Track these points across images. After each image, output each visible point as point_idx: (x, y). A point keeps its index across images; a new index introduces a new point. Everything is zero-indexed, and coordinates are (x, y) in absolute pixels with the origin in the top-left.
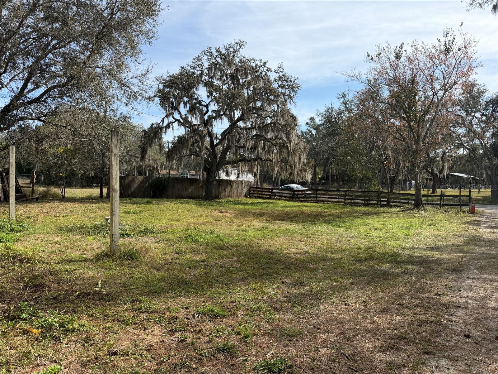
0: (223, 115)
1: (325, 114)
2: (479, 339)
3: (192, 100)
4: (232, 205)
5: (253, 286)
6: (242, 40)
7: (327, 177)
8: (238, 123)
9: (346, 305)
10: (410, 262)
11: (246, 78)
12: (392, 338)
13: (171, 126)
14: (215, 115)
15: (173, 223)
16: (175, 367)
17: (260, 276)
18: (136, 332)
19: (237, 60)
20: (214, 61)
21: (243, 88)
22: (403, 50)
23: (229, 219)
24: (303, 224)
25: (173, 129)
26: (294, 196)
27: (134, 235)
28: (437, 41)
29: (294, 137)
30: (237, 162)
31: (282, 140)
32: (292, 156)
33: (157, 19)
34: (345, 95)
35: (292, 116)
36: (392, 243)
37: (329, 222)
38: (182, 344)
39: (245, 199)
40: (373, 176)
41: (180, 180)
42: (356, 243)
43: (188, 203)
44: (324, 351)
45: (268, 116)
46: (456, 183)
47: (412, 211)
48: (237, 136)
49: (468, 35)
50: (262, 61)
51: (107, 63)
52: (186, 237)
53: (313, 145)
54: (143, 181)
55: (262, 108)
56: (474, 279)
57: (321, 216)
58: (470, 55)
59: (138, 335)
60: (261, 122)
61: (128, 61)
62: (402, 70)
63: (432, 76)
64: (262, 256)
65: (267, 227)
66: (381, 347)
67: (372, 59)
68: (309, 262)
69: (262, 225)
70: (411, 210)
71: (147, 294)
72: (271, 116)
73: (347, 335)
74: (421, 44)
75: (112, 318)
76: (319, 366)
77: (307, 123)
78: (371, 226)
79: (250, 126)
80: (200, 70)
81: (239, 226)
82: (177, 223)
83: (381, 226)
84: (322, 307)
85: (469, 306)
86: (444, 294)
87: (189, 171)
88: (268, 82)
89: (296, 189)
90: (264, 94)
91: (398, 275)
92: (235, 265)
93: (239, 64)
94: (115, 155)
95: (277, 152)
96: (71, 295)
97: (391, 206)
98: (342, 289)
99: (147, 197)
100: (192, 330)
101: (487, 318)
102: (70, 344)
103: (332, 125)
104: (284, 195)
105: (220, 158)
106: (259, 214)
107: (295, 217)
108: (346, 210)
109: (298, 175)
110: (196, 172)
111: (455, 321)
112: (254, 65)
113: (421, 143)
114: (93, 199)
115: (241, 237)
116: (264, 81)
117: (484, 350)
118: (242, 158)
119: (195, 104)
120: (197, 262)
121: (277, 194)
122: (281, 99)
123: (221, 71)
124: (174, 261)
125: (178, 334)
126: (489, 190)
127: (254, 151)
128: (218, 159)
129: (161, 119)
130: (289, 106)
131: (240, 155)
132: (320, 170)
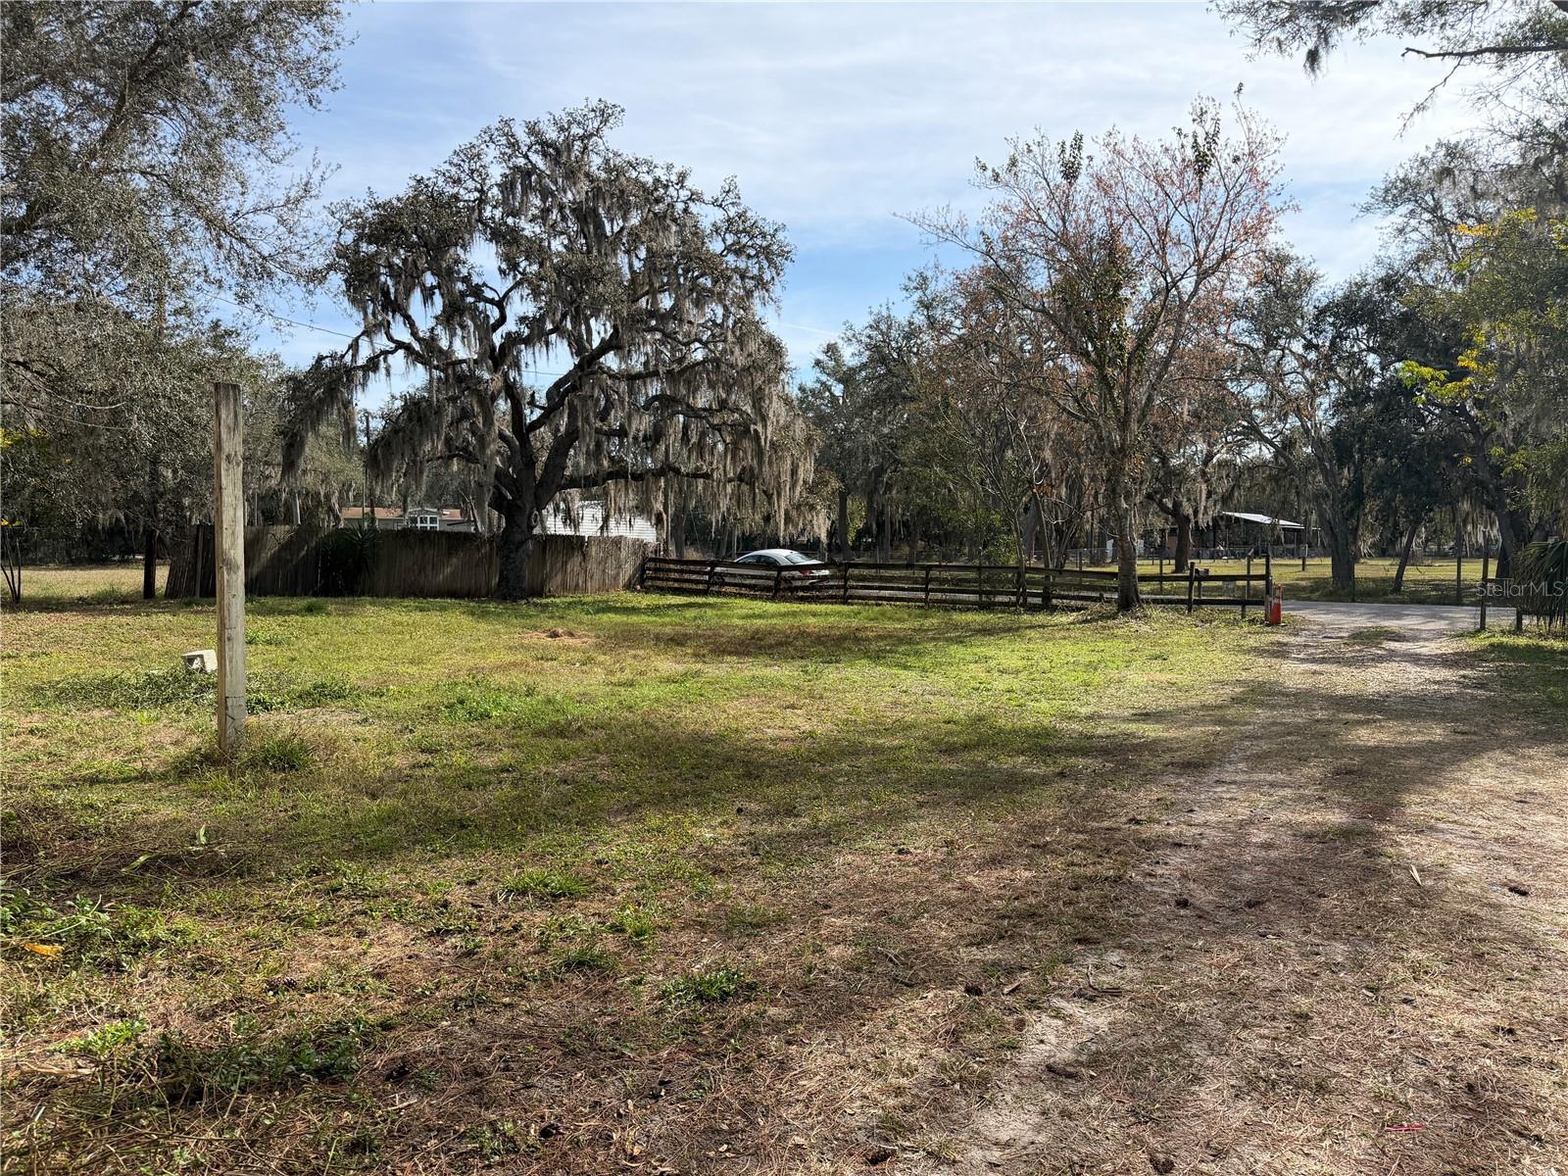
0: (552, 332)
1: (869, 337)
2: (1208, 908)
3: (453, 281)
4: (588, 613)
5: (655, 821)
6: (610, 102)
7: (881, 526)
8: (602, 360)
9: (900, 852)
10: (1081, 749)
11: (625, 220)
12: (1004, 917)
13: (382, 365)
14: (527, 332)
15: (401, 669)
16: (456, 1006)
17: (675, 798)
18: (334, 941)
19: (596, 161)
20: (521, 161)
21: (614, 251)
22: (1084, 154)
23: (578, 655)
24: (803, 662)
25: (388, 374)
26: (780, 585)
27: (282, 703)
28: (1175, 134)
29: (775, 405)
30: (600, 481)
31: (742, 413)
32: (770, 463)
33: (338, 27)
34: (925, 279)
35: (770, 343)
36: (1044, 705)
37: (877, 657)
38: (467, 960)
39: (629, 595)
40: (1005, 522)
41: (411, 538)
42: (942, 707)
43: (443, 609)
44: (836, 952)
45: (696, 340)
46: (1246, 543)
47: (1110, 623)
48: (598, 400)
49: (1257, 119)
50: (675, 170)
51: (166, 158)
52: (450, 706)
53: (835, 430)
54: (290, 541)
55: (676, 313)
56: (1234, 782)
57: (857, 640)
58: (1264, 176)
59: (344, 948)
60: (673, 355)
61: (239, 154)
62: (1083, 213)
63: (1163, 234)
64: (681, 749)
65: (697, 674)
66: (974, 936)
67: (996, 177)
68: (813, 760)
69: (681, 668)
70: (1108, 618)
71: (351, 856)
72: (705, 338)
73: (896, 916)
74: (1129, 142)
75: (262, 913)
76: (822, 980)
77: (818, 363)
78: (992, 663)
79: (639, 368)
80: (476, 189)
81: (612, 673)
82: (413, 670)
83: (1021, 664)
84: (839, 860)
85: (1204, 842)
86: (1150, 820)
87: (440, 509)
88: (695, 234)
89: (785, 563)
90: (680, 272)
91: (1045, 781)
92: (603, 775)
93: (603, 175)
94: (228, 457)
95: (726, 449)
96: (125, 866)
97: (1053, 609)
98: (895, 817)
99: (305, 593)
100: (492, 928)
101: (1240, 866)
102: (152, 976)
103: (889, 371)
104: (748, 582)
105: (546, 465)
106: (672, 639)
107: (780, 644)
108: (927, 623)
109: (788, 519)
110: (464, 513)
111: (1161, 876)
112: (648, 179)
113: (1134, 426)
114: (123, 603)
115: (620, 702)
116: (680, 232)
117: (1212, 928)
118: (617, 467)
119: (463, 294)
120: (489, 773)
121: (727, 580)
122: (735, 289)
123: (545, 193)
124: (418, 772)
125: (455, 940)
126: (1328, 561)
127: (653, 446)
128: (539, 472)
129: (350, 341)
130: (759, 310)
131: (612, 459)
132: (856, 506)
